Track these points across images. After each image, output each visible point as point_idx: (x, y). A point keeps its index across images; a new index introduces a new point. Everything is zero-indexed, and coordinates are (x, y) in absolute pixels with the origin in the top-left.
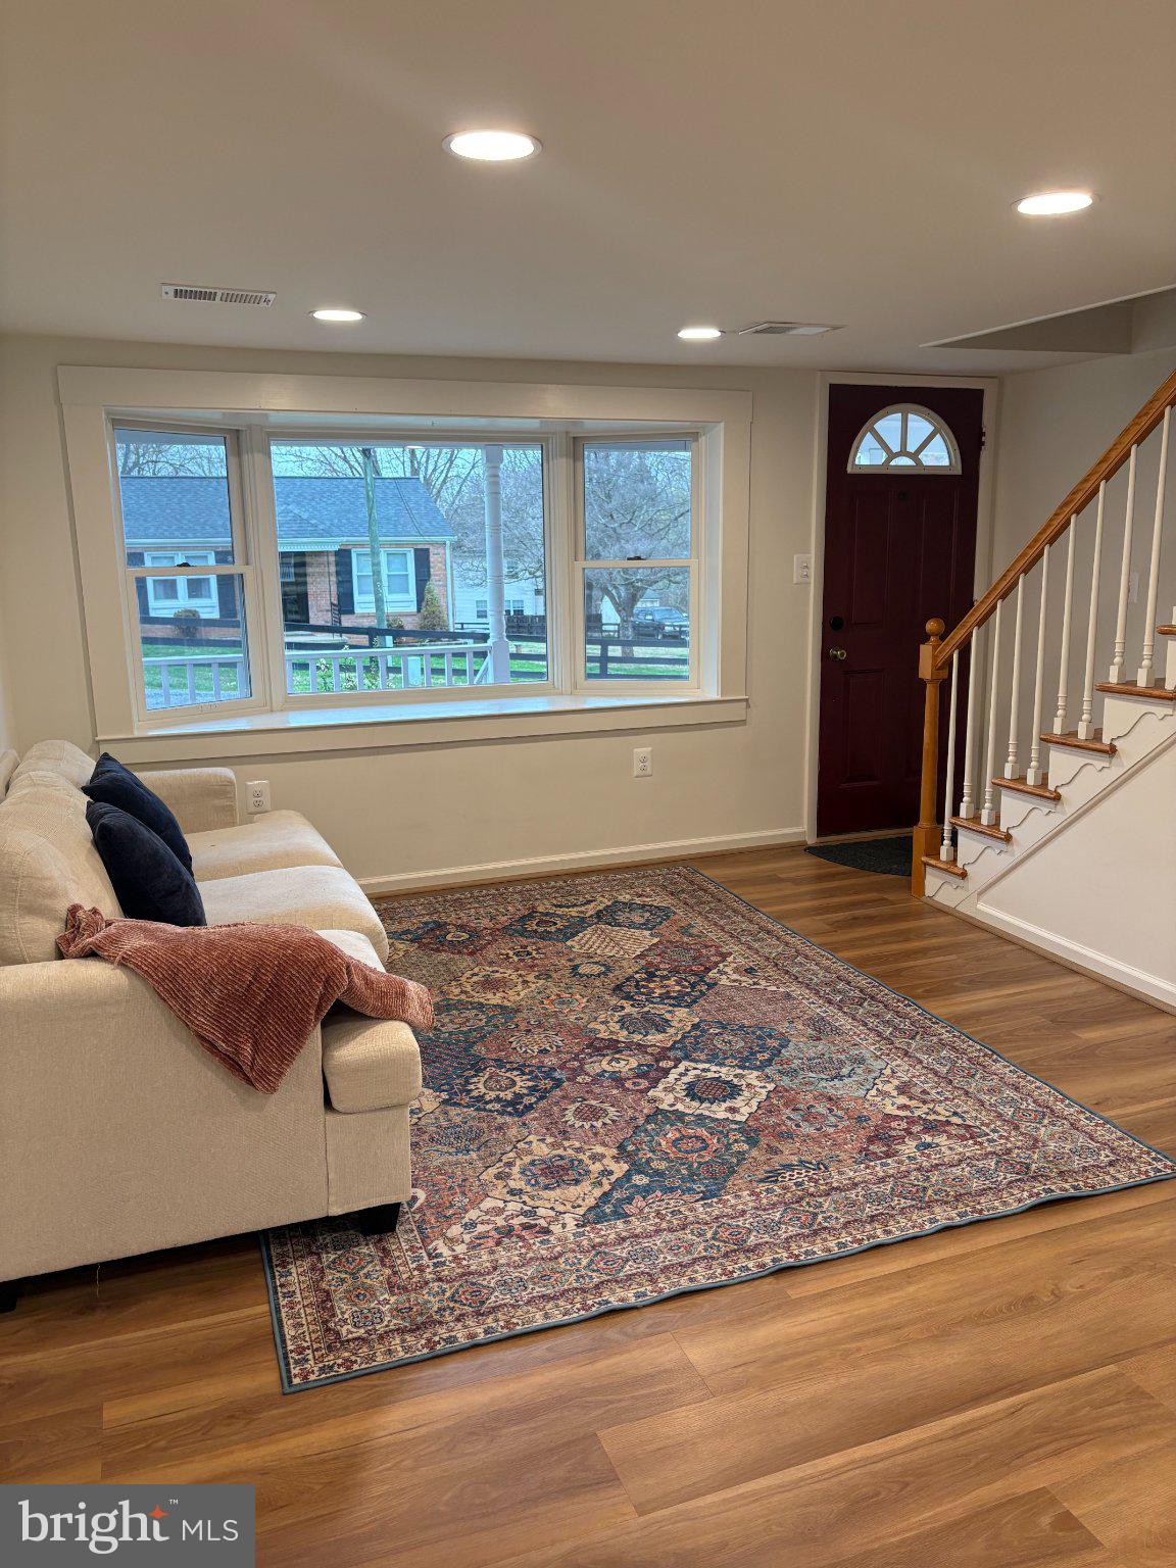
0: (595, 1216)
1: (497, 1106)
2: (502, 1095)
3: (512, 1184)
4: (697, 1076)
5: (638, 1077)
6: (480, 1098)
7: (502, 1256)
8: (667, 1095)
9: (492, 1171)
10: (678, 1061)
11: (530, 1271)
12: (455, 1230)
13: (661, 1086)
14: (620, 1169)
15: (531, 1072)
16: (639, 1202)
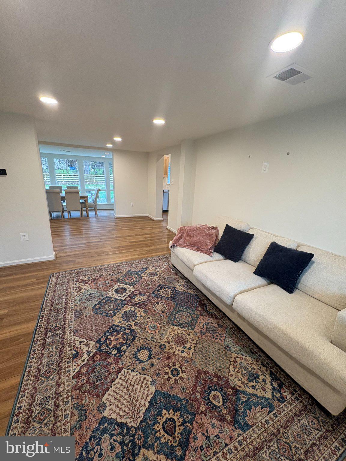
0: (147, 269)
1: (165, 287)
2: (164, 290)
3: (159, 272)
4: (122, 295)
5: (136, 295)
6: (169, 289)
7: (158, 264)
8: (131, 289)
9: (162, 274)
10: (125, 300)
11: (155, 262)
12: (165, 267)
13: (131, 292)
14: (143, 275)
15: (159, 296)
16: (140, 270)
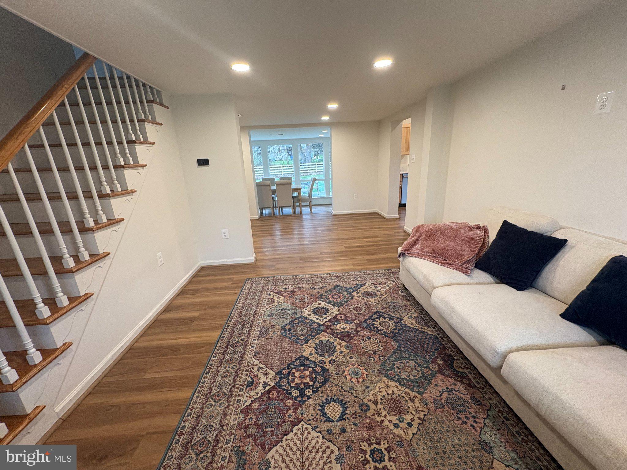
0: (362, 285)
1: (385, 315)
2: (383, 320)
3: (379, 293)
4: (321, 317)
5: (339, 320)
6: (391, 319)
7: (381, 281)
8: (335, 311)
9: (384, 297)
10: (324, 325)
11: (376, 278)
12: (391, 285)
13: (334, 315)
14: (354, 293)
15: (374, 328)
16: (353, 286)
